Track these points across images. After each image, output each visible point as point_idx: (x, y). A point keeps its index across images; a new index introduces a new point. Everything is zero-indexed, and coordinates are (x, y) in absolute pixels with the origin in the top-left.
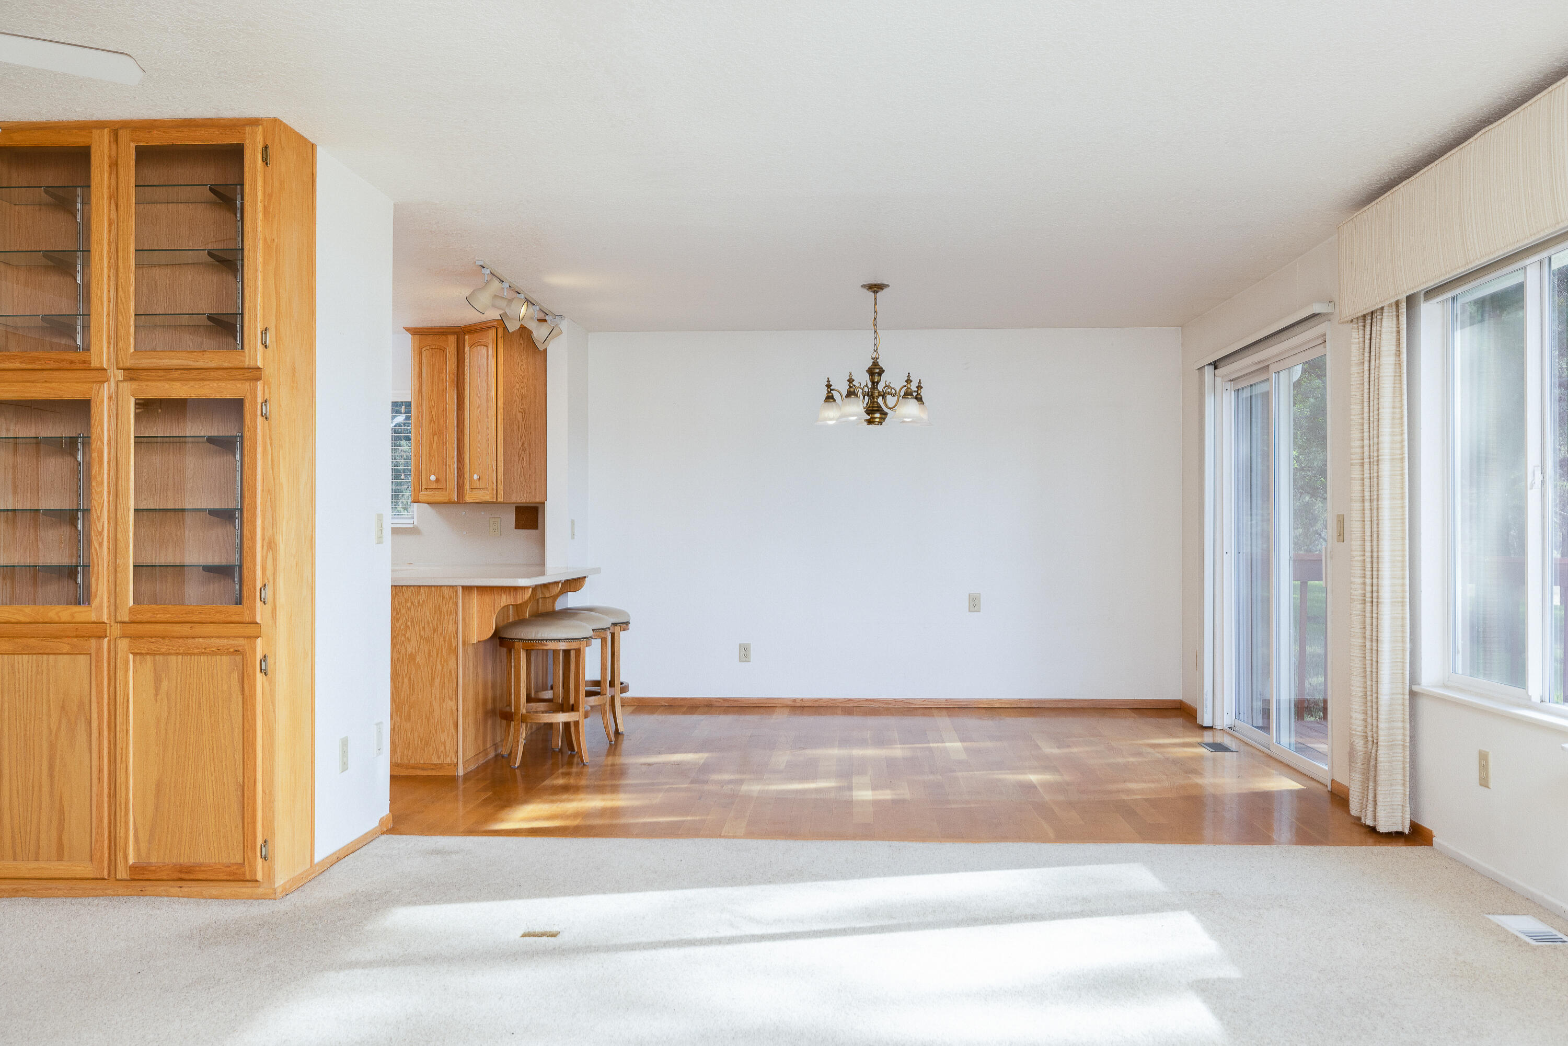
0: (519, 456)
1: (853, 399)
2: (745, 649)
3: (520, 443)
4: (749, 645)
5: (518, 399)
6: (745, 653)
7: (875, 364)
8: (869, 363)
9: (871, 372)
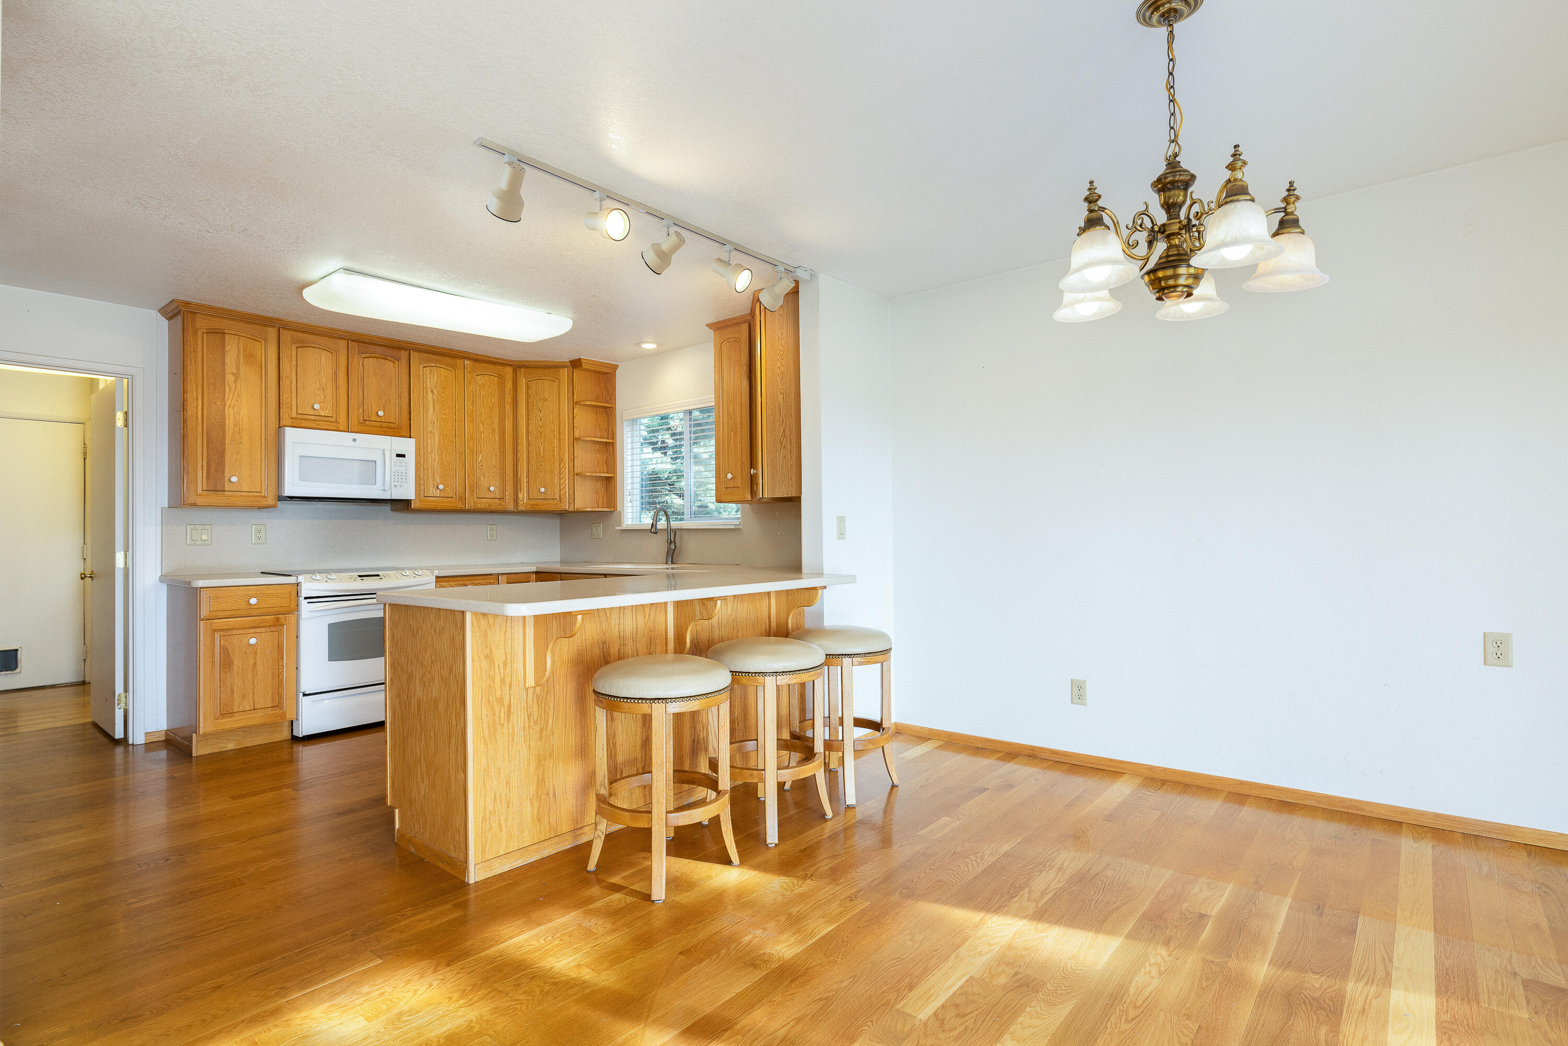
0: (781, 444)
1: (1097, 231)
2: (1080, 688)
3: (782, 430)
4: (1084, 682)
5: (779, 378)
6: (1078, 692)
7: (1173, 164)
8: (1161, 168)
9: (1162, 185)
